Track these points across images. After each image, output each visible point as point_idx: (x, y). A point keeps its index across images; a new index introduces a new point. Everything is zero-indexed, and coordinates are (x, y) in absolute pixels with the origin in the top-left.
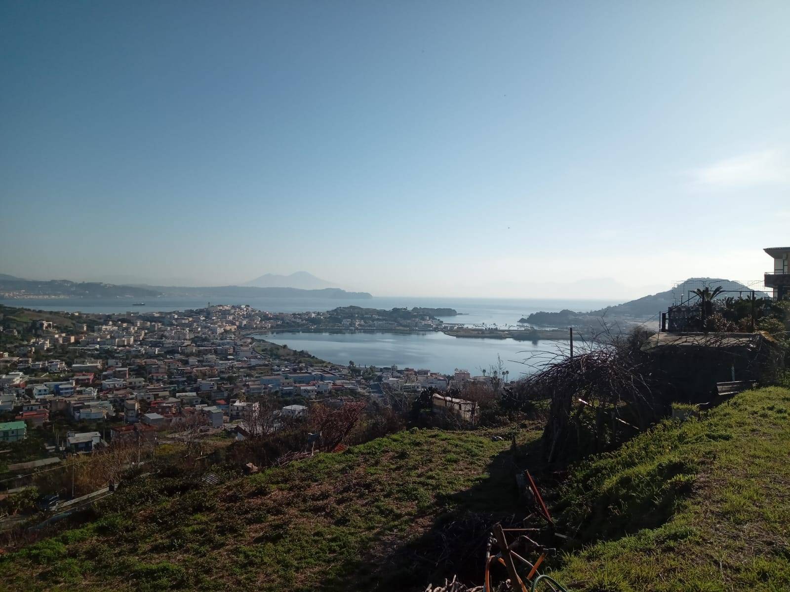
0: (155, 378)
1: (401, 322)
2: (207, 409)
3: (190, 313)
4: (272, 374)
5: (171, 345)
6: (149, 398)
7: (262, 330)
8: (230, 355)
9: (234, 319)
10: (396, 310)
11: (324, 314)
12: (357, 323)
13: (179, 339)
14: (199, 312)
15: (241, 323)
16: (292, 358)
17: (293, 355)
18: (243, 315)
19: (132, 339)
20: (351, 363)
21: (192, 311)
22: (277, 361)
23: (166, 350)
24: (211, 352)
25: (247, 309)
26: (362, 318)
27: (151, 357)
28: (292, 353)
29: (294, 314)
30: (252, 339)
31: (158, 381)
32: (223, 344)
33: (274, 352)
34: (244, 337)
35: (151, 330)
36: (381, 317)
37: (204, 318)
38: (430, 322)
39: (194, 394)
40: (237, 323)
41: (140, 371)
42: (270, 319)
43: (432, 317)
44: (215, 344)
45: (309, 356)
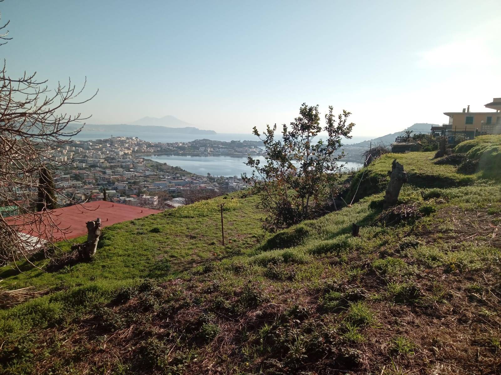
0: (87, 181)
1: (236, 149)
3: (100, 142)
4: (160, 181)
5: (92, 162)
6: (88, 193)
7: (148, 154)
8: (131, 168)
9: (129, 146)
10: (233, 142)
11: (187, 144)
12: (209, 150)
13: (96, 158)
14: (106, 141)
15: (134, 149)
16: (171, 171)
17: (171, 169)
18: (135, 144)
19: (66, 158)
20: (209, 174)
21: (101, 140)
22: (162, 173)
23: (90, 165)
24: (118, 167)
25: (137, 140)
26: (212, 147)
27: (81, 169)
28: (170, 168)
29: (168, 144)
30: (143, 159)
31: (89, 183)
32: (125, 162)
33: (159, 167)
34: (137, 158)
35: (76, 152)
36: (224, 147)
37: (109, 145)
38: (255, 150)
39: (114, 191)
40: (132, 149)
41: (77, 177)
42: (152, 146)
43: (256, 147)
44: (120, 162)
45: (182, 170)
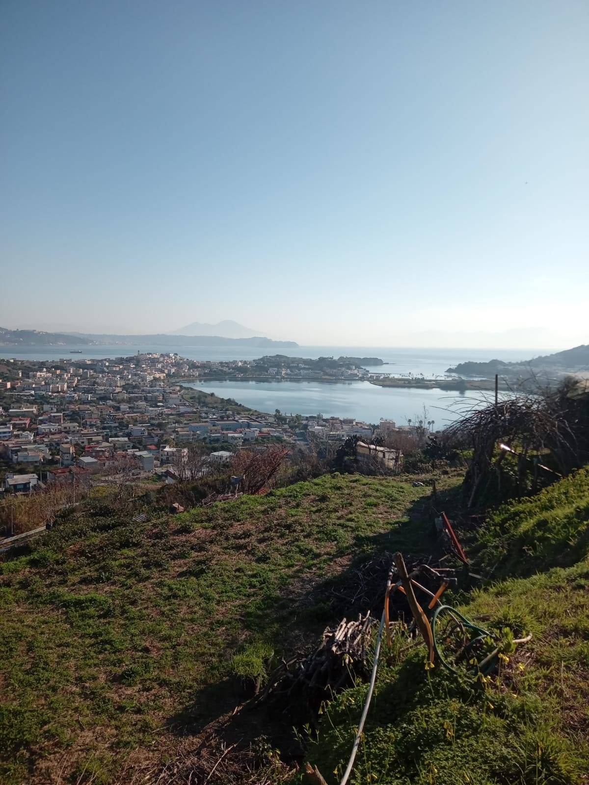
0: (88, 423)
1: (327, 371)
2: (138, 454)
3: (121, 361)
4: (200, 422)
5: (103, 392)
6: (83, 443)
7: (190, 379)
8: (160, 402)
9: (163, 367)
10: (322, 360)
11: (250, 363)
12: (283, 372)
13: (110, 386)
14: (129, 360)
15: (169, 371)
16: (220, 406)
17: (221, 403)
18: (172, 363)
19: (66, 386)
20: (277, 411)
21: (122, 359)
22: (205, 409)
23: (98, 396)
24: (141, 399)
25: (175, 357)
26: (289, 367)
27: (84, 403)
28: (219, 401)
29: (221, 363)
30: (181, 386)
31: (91, 426)
32: (153, 391)
33: (202, 399)
34: (173, 384)
35: (83, 377)
36: (307, 366)
37: (134, 366)
38: (356, 372)
39: (126, 439)
40: (166, 371)
41: (74, 417)
42: (198, 367)
43: (358, 367)
44: (145, 391)
45: (236, 404)
